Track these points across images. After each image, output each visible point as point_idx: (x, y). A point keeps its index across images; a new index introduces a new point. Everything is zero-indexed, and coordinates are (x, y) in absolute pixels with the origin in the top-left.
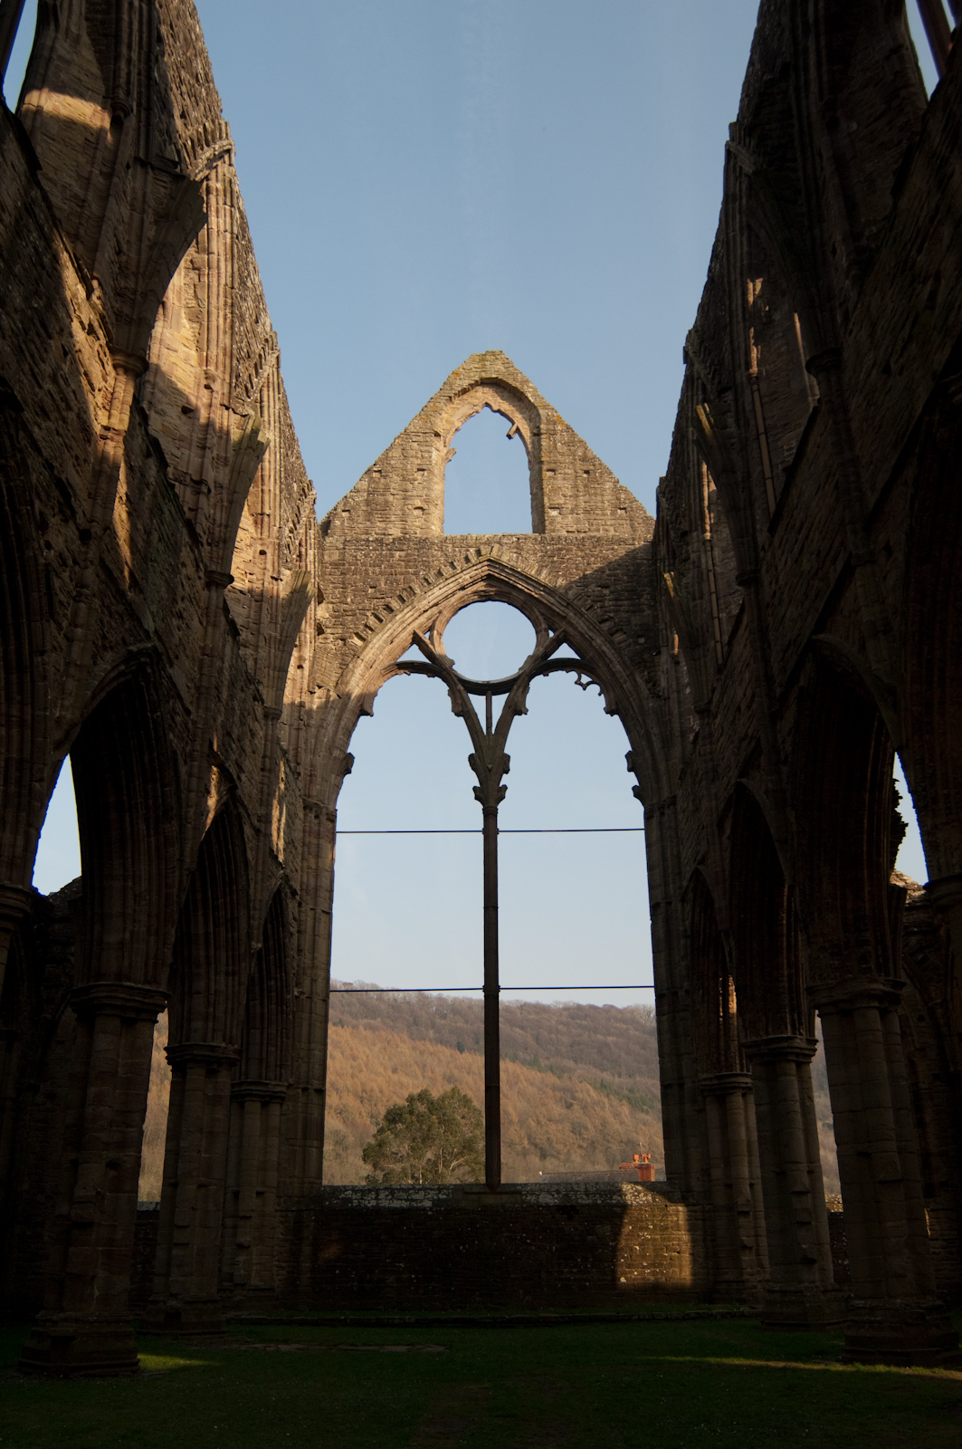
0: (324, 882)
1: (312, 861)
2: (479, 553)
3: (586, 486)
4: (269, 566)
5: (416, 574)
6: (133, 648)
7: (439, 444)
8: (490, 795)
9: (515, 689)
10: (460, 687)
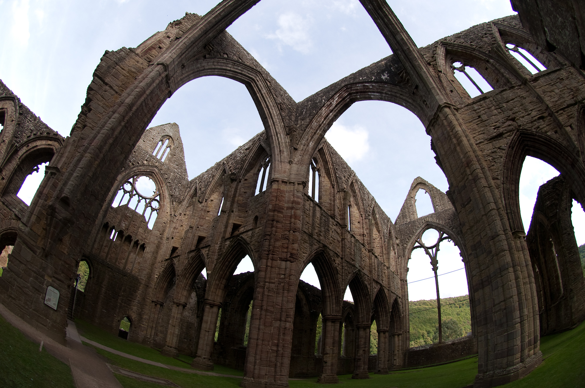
0: (406, 293)
1: (403, 290)
2: (424, 220)
3: (442, 199)
4: (383, 240)
5: (414, 228)
6: (354, 272)
7: (413, 199)
8: (435, 269)
9: (437, 246)
10: (426, 249)
